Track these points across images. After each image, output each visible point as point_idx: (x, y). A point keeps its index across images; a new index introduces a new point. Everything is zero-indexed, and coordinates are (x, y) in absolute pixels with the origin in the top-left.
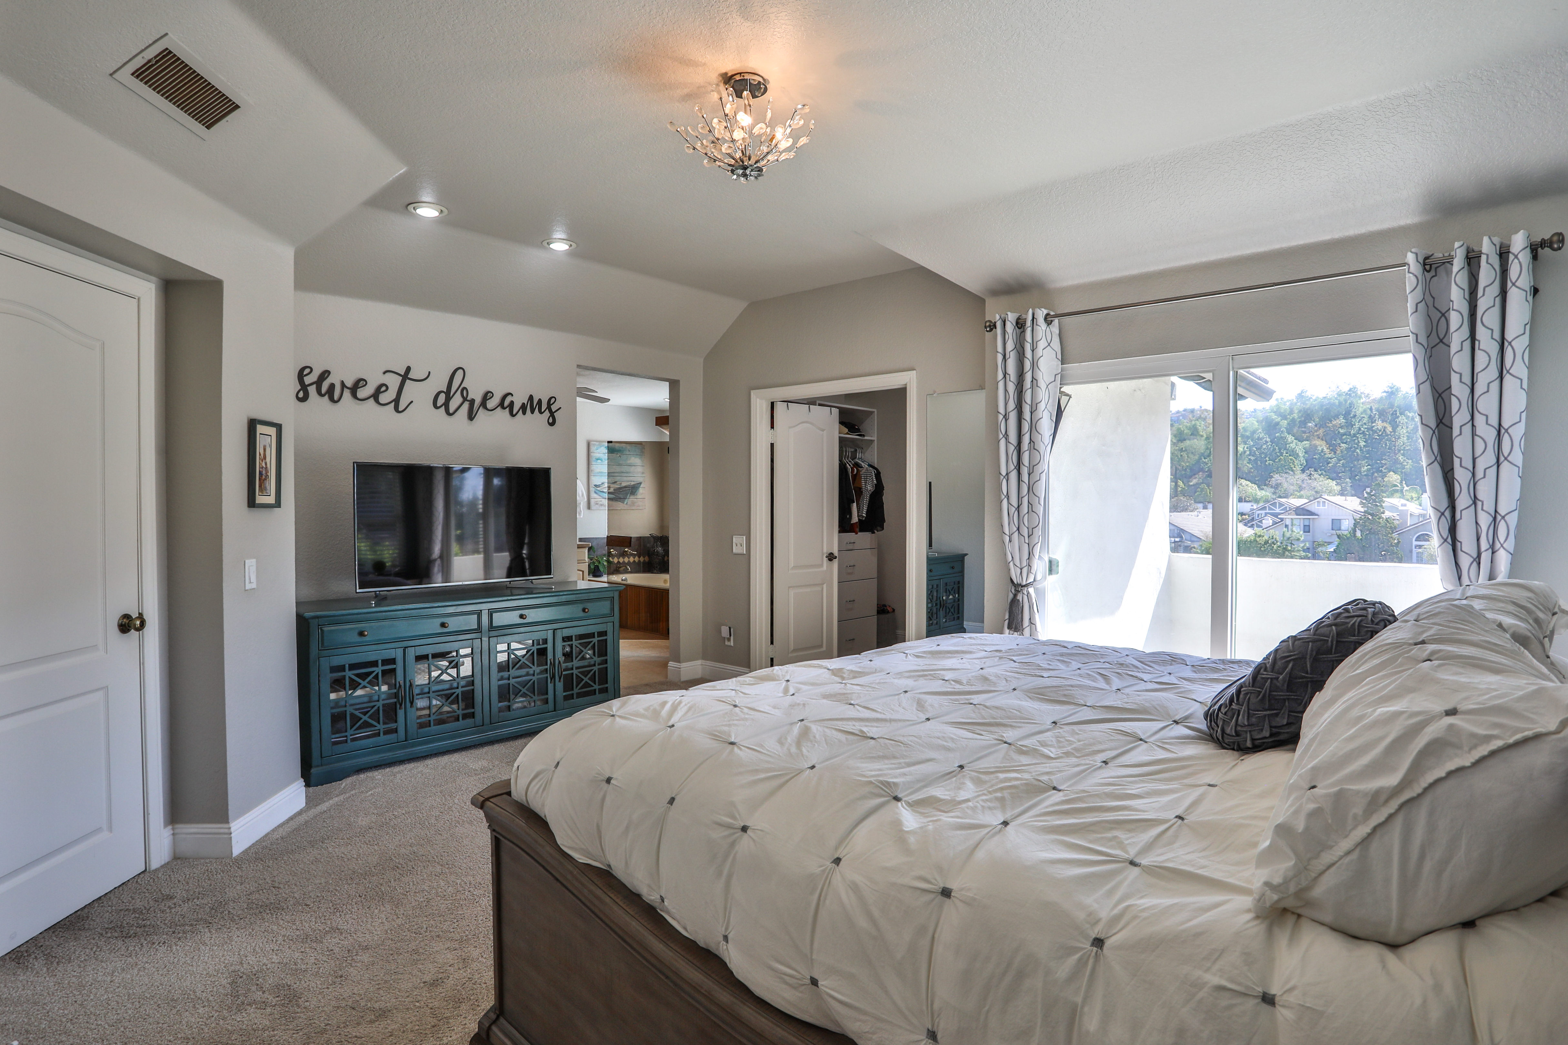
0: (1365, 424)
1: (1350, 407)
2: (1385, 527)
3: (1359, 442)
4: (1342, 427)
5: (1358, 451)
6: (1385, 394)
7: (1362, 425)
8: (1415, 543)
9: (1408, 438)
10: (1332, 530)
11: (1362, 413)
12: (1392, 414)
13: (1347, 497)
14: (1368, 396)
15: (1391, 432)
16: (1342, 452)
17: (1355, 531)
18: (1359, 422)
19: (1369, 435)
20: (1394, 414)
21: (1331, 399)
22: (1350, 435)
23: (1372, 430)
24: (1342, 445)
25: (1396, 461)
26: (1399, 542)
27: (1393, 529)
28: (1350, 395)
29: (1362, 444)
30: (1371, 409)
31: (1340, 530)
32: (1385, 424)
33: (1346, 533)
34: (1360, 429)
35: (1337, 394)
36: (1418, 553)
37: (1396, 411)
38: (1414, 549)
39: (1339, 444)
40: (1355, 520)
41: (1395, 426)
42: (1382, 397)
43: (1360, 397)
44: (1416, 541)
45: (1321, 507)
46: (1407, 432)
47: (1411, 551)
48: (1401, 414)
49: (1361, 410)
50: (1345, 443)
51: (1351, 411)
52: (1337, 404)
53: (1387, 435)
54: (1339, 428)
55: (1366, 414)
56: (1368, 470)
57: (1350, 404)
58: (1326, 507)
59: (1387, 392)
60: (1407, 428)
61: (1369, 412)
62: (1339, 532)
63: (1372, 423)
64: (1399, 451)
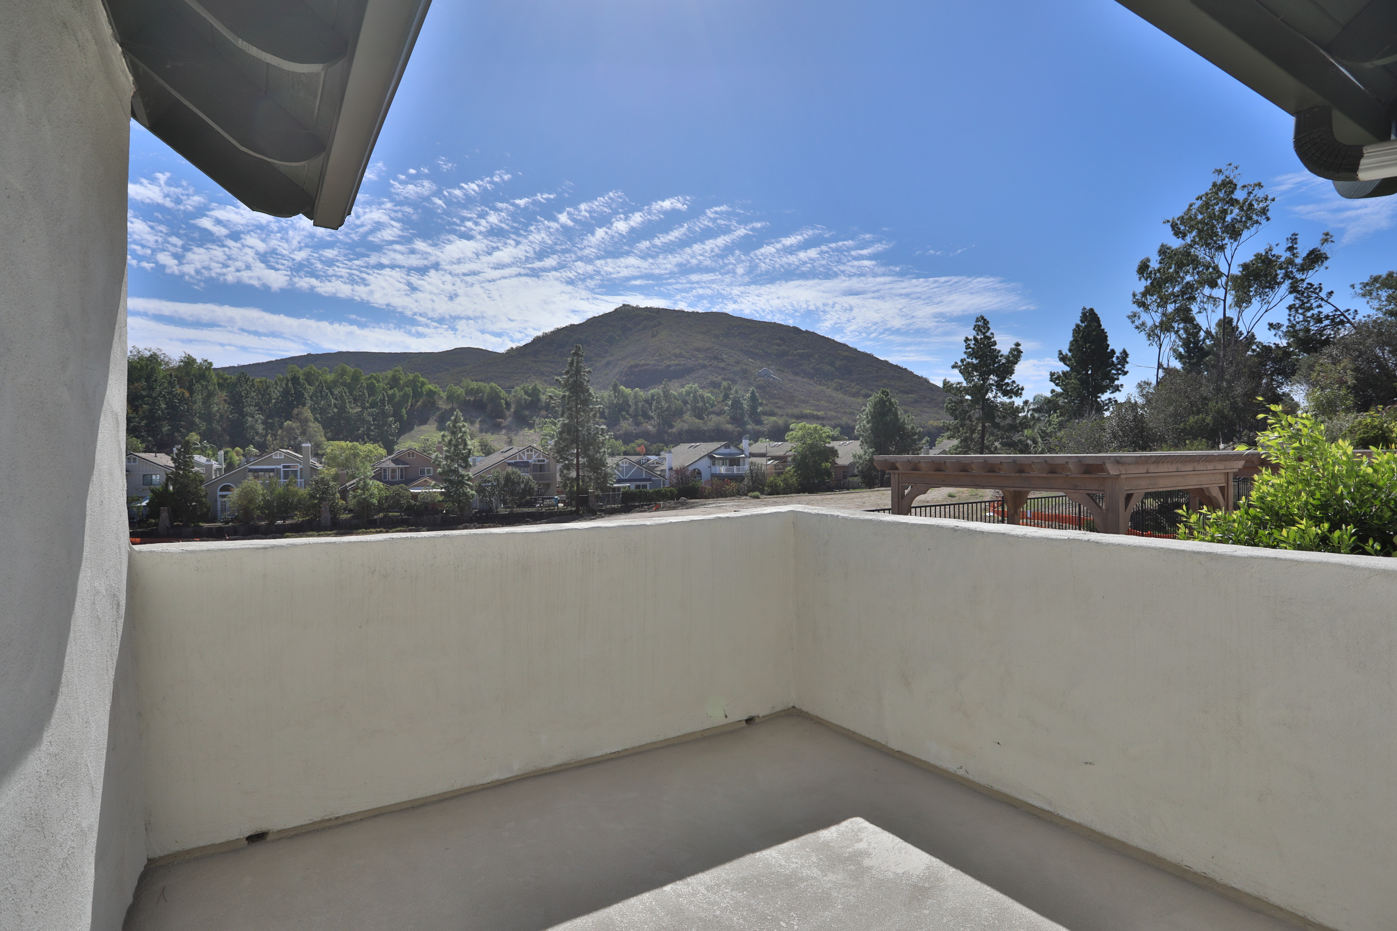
0: (165, 388)
1: (152, 372)
2: (194, 480)
3: (160, 405)
4: (144, 390)
5: (159, 412)
6: (182, 364)
7: (163, 389)
8: (219, 493)
9: (203, 403)
10: (144, 485)
11: (162, 379)
12: (189, 382)
13: (157, 454)
14: (167, 363)
15: (188, 397)
16: (144, 413)
17: (167, 485)
18: (160, 386)
19: (170, 398)
20: (191, 381)
21: (133, 362)
22: (151, 397)
23: (172, 395)
24: (145, 406)
25: (193, 423)
26: (207, 493)
27: (202, 482)
28: (151, 361)
29: (163, 406)
30: (171, 375)
31: (151, 485)
32: (183, 390)
33: (158, 487)
34: (161, 393)
35: (139, 358)
36: (222, 502)
37: (192, 379)
38: (218, 499)
39: (141, 405)
40: (167, 475)
41: (191, 392)
42: (180, 366)
43: (160, 364)
44: (220, 491)
45: (132, 464)
46: (202, 398)
47: (216, 501)
48: (197, 382)
49: (161, 375)
50: (147, 404)
51: (153, 375)
52: (139, 367)
53: (185, 400)
54: (141, 390)
55: (167, 380)
56: (169, 430)
57: (151, 369)
58: (137, 463)
59: (185, 362)
60: (202, 394)
61: (168, 378)
62: (152, 487)
63: (172, 388)
64: (196, 414)
